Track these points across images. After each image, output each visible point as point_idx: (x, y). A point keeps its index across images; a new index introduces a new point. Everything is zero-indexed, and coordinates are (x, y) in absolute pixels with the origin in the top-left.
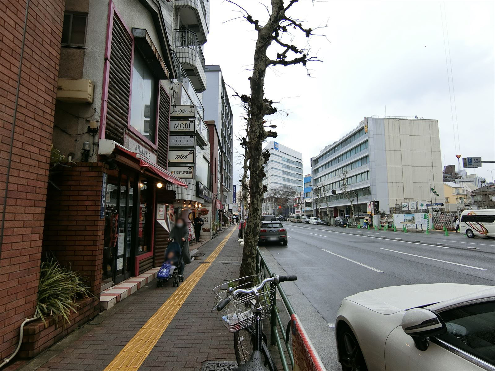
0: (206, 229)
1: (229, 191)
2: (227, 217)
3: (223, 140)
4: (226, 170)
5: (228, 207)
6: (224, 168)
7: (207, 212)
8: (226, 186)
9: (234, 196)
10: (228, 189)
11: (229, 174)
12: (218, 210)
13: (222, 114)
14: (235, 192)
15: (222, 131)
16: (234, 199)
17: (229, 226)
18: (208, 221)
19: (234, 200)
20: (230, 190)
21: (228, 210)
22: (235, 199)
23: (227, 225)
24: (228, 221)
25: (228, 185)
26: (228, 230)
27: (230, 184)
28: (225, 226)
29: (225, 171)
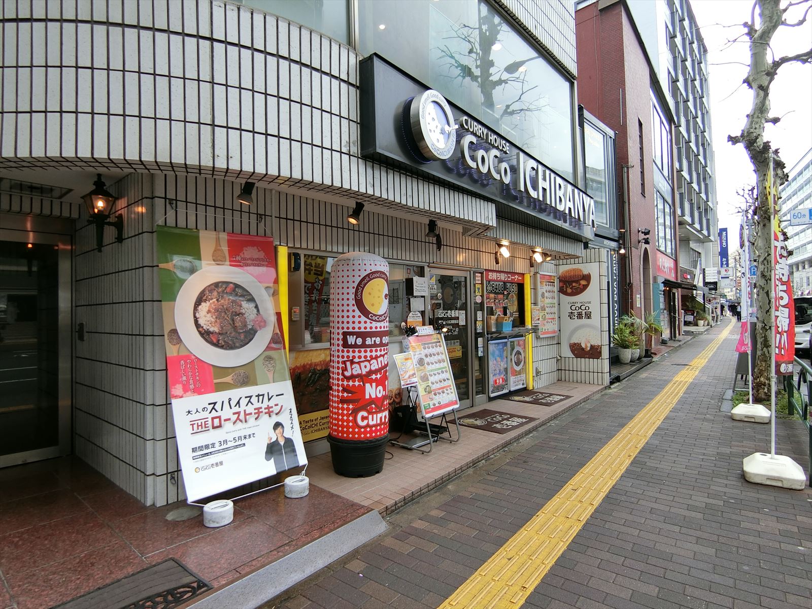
0: (583, 346)
1: (707, 239)
2: (701, 301)
3: (677, 103)
4: (695, 185)
5: (704, 278)
6: (687, 177)
7: (583, 282)
8: (697, 226)
9: (724, 253)
10: (703, 234)
11: (703, 195)
12: (660, 280)
13: (672, 37)
14: (724, 244)
15: (674, 81)
16: (724, 259)
17: (708, 325)
18: (588, 316)
19: (724, 263)
20: (709, 235)
21: (706, 284)
22: (727, 261)
23: (701, 322)
24: (704, 311)
25: (701, 223)
26: (703, 337)
27: (708, 220)
28: (697, 325)
29: (690, 188)
